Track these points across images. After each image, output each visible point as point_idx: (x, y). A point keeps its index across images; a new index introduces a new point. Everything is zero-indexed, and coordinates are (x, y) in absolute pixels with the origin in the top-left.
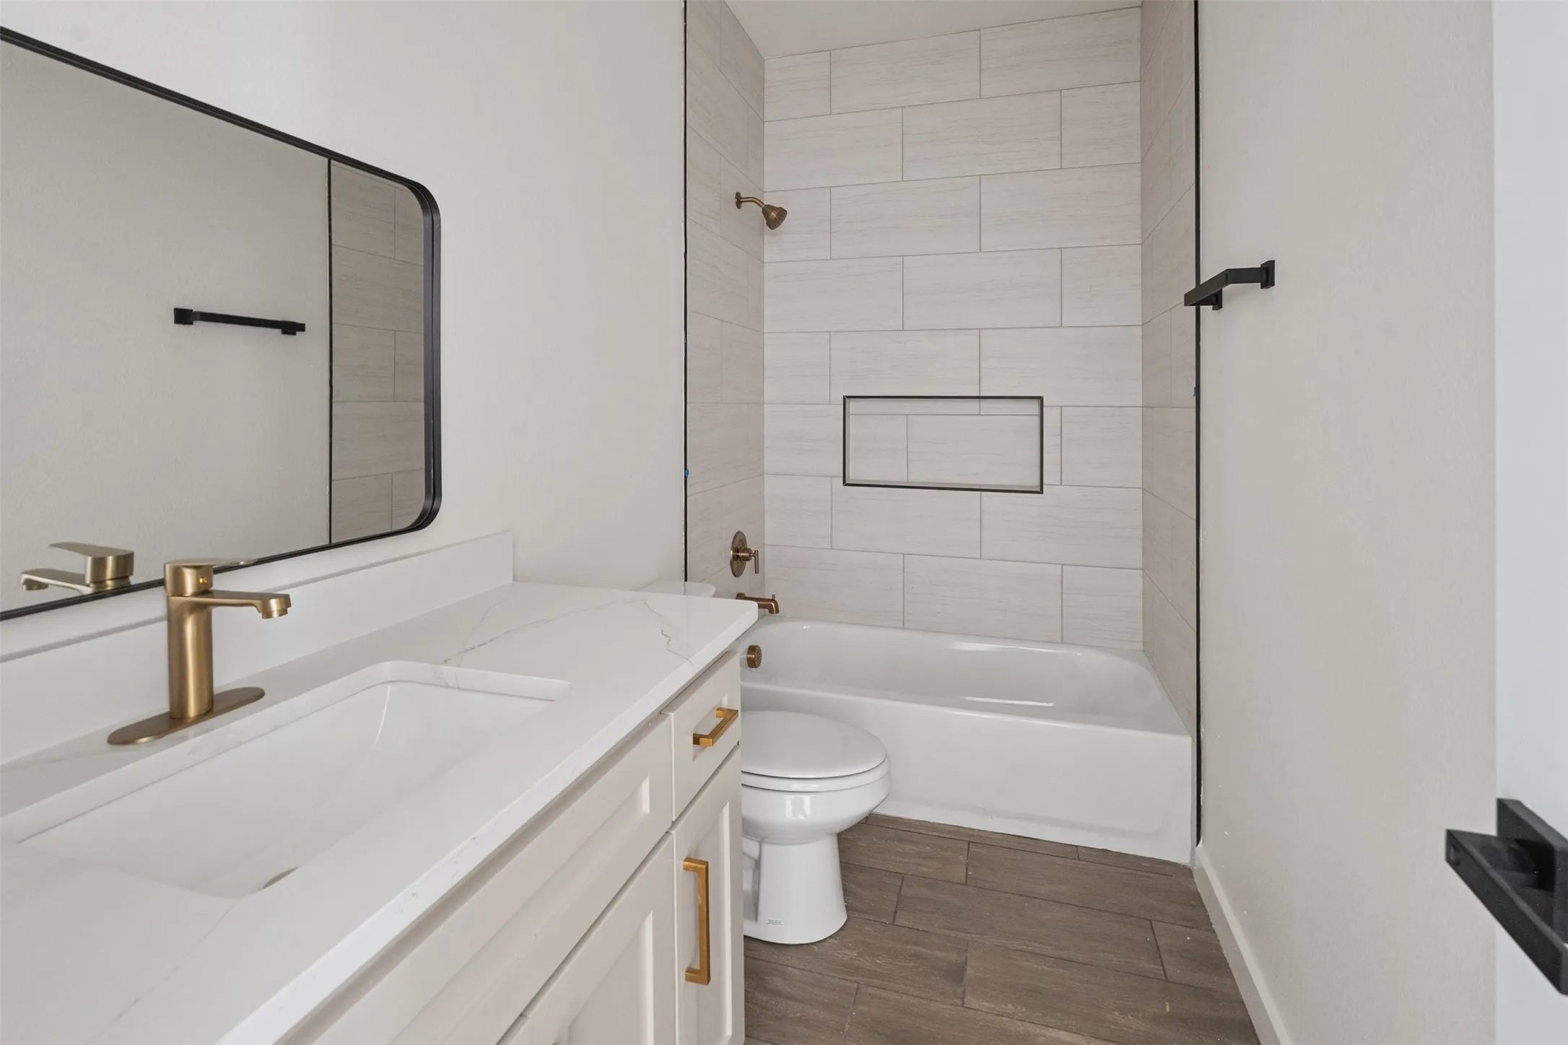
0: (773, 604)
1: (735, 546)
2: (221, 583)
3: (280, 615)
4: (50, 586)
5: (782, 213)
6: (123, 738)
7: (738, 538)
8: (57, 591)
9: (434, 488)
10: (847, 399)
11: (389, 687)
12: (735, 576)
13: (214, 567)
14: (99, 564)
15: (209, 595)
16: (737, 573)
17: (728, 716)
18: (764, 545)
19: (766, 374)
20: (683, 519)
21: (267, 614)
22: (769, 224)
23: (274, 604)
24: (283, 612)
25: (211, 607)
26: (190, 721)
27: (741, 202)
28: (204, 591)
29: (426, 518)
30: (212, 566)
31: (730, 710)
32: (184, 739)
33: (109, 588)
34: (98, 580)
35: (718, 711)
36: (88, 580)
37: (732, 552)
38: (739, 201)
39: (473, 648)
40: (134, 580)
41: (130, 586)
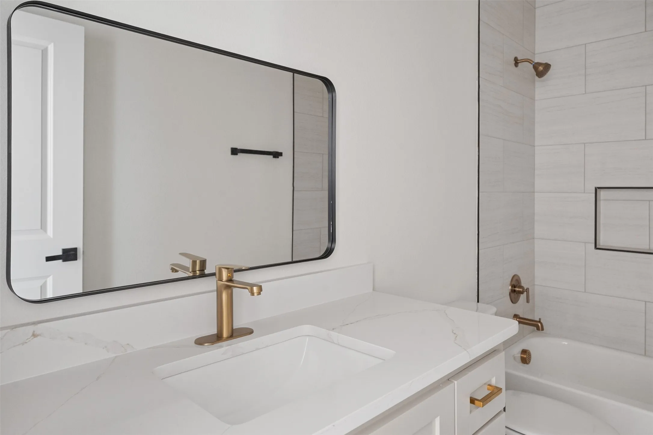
0: (539, 324)
1: (513, 283)
2: (237, 277)
3: (258, 295)
4: (179, 271)
5: (547, 67)
6: (200, 342)
7: (514, 279)
8: (181, 274)
9: (332, 238)
10: (598, 190)
11: (307, 338)
12: (512, 302)
13: (234, 269)
14: (194, 263)
15: (232, 282)
16: (514, 301)
17: (495, 391)
18: (534, 285)
19: (537, 172)
20: (477, 263)
21: (253, 294)
22: (537, 75)
23: (255, 289)
24: (259, 294)
25: (232, 288)
26: (224, 339)
27: (518, 63)
28: (230, 280)
29: (328, 253)
30: (233, 268)
31: (497, 387)
32: (221, 347)
33: (197, 274)
34: (194, 271)
35: (488, 386)
36: (191, 270)
37: (510, 287)
38: (517, 62)
39: (348, 324)
40: (207, 272)
41: (206, 274)
